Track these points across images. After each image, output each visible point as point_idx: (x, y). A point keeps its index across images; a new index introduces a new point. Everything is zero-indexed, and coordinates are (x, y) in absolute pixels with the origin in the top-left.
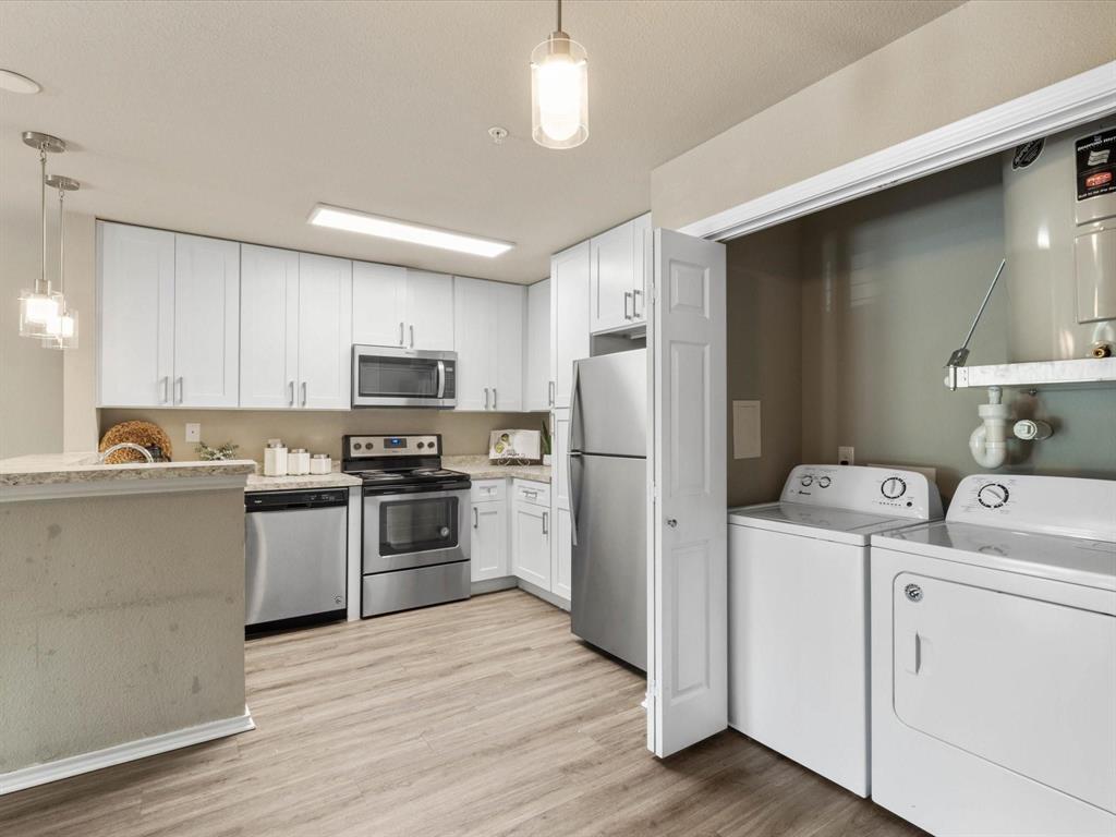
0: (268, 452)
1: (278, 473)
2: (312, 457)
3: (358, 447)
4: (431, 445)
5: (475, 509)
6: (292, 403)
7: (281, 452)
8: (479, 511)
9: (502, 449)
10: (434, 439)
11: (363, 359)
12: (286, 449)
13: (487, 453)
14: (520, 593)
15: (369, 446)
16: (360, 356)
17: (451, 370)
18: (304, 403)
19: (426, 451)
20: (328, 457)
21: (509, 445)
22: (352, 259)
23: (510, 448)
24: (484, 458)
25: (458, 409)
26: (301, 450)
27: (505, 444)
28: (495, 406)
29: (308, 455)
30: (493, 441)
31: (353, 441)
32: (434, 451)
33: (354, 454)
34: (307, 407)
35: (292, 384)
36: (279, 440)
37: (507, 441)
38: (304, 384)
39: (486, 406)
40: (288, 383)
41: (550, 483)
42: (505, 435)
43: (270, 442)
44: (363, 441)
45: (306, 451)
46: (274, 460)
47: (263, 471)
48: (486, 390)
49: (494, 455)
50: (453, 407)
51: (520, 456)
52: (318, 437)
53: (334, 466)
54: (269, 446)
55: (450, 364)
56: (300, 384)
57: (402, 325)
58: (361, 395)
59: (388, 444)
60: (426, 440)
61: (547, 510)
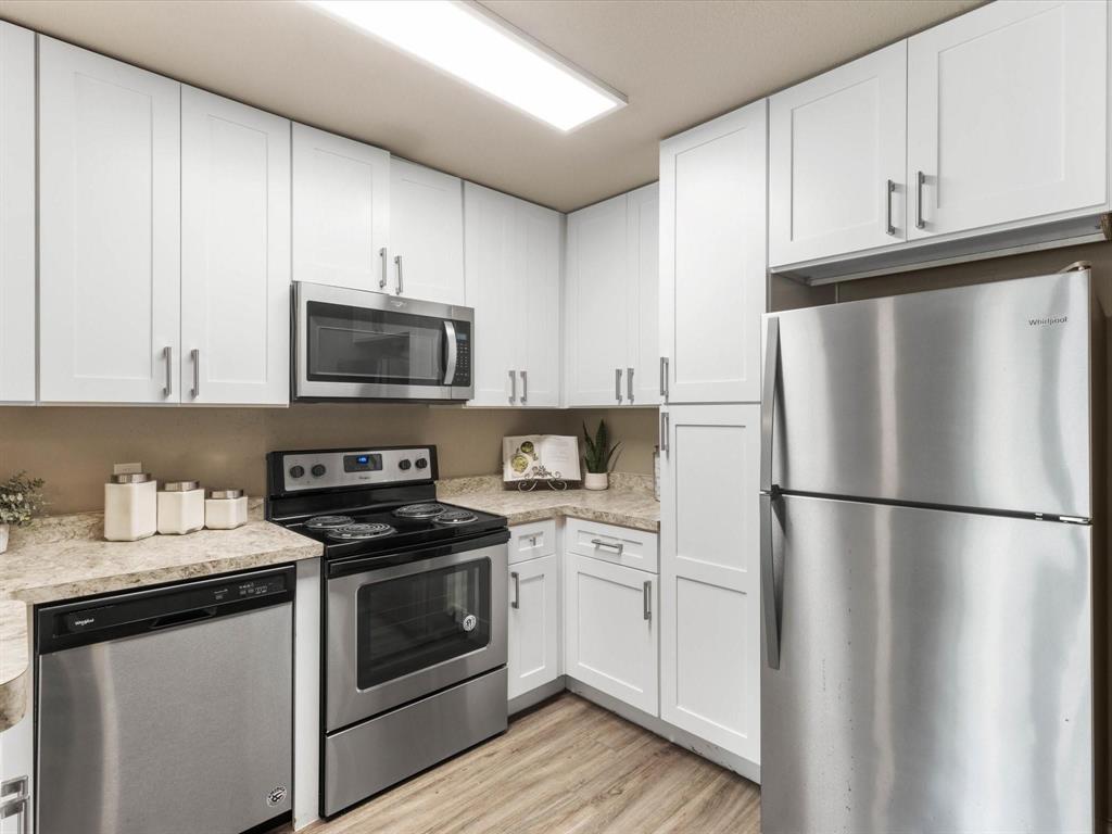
0: (111, 490)
1: (135, 534)
2: (208, 496)
3: (297, 472)
4: (421, 464)
5: (515, 575)
6: (166, 392)
7: (142, 493)
8: (520, 579)
9: (524, 466)
10: (425, 454)
11: (316, 309)
12: (153, 484)
13: (500, 472)
14: (580, 706)
15: (318, 471)
16: (310, 304)
17: (463, 337)
18: (194, 393)
19: (413, 474)
20: (242, 494)
21: (535, 459)
22: (292, 119)
23: (536, 464)
24: (495, 480)
25: (471, 404)
26: (186, 485)
27: (529, 458)
28: (524, 400)
29: (201, 492)
30: (508, 452)
31: (289, 462)
32: (426, 474)
33: (291, 485)
34: (200, 400)
35: (166, 353)
36: (137, 466)
37: (532, 451)
38: (194, 355)
39: (512, 399)
40: (158, 350)
41: (658, 532)
42: (528, 446)
43: (118, 469)
44: (306, 462)
45: (197, 486)
46: (126, 509)
47: (101, 529)
48: (512, 374)
49: (511, 474)
50: (464, 401)
51: (554, 476)
52: (218, 458)
53: (251, 509)
54: (115, 480)
55: (464, 327)
56: (186, 353)
57: (382, 254)
58: (311, 377)
59: (352, 465)
60: (412, 455)
61: (653, 578)
